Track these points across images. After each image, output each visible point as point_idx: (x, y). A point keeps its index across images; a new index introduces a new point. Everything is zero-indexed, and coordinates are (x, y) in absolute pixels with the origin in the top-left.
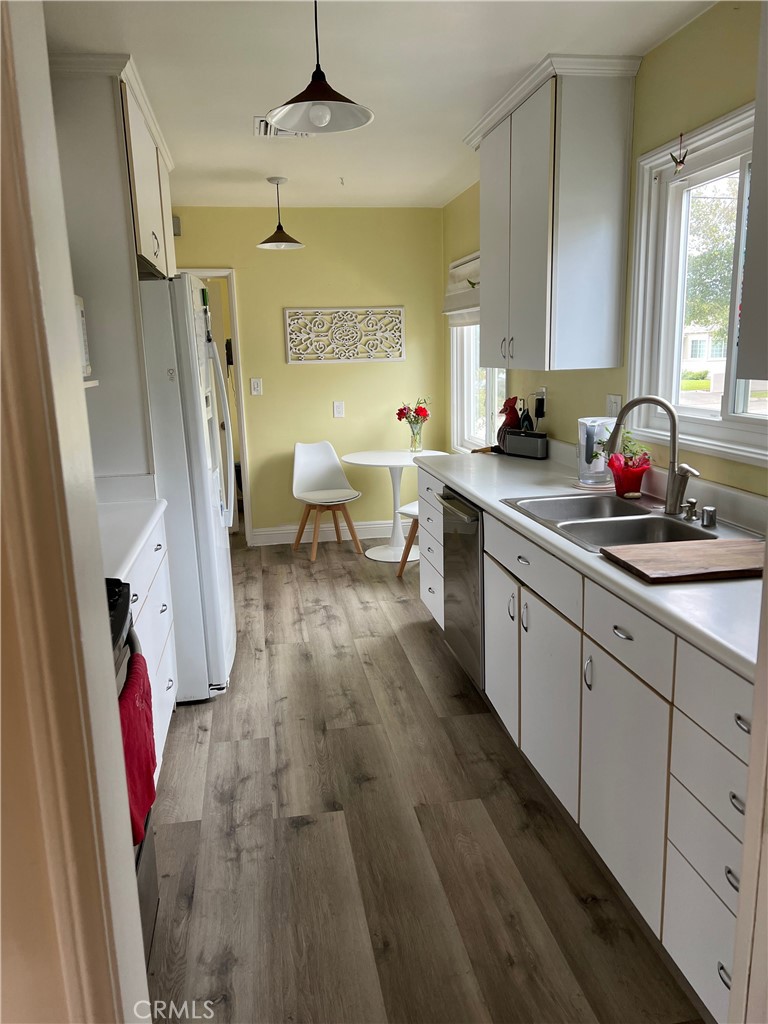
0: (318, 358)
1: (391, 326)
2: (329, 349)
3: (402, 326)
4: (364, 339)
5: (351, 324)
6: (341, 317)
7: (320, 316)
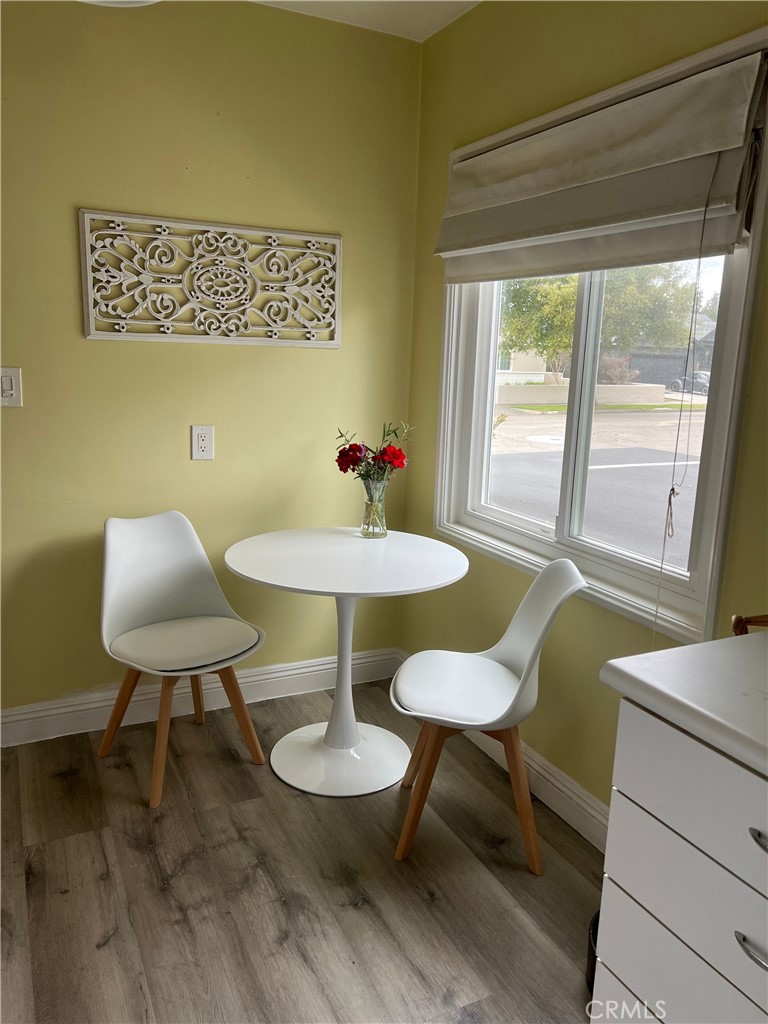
0: (159, 330)
1: (314, 274)
2: (183, 311)
3: (338, 277)
4: (260, 296)
5: (233, 260)
6: (209, 243)
7: (164, 237)
